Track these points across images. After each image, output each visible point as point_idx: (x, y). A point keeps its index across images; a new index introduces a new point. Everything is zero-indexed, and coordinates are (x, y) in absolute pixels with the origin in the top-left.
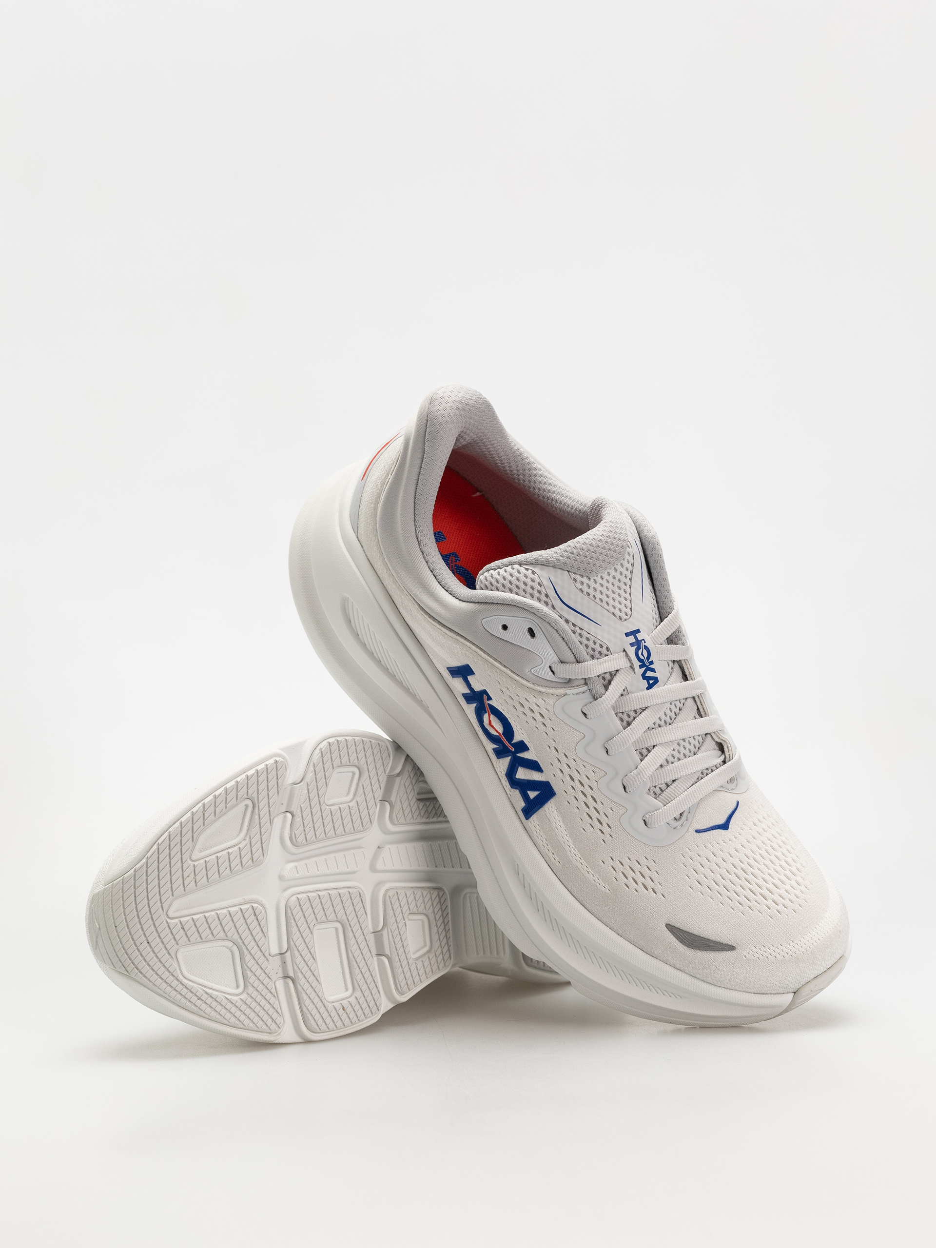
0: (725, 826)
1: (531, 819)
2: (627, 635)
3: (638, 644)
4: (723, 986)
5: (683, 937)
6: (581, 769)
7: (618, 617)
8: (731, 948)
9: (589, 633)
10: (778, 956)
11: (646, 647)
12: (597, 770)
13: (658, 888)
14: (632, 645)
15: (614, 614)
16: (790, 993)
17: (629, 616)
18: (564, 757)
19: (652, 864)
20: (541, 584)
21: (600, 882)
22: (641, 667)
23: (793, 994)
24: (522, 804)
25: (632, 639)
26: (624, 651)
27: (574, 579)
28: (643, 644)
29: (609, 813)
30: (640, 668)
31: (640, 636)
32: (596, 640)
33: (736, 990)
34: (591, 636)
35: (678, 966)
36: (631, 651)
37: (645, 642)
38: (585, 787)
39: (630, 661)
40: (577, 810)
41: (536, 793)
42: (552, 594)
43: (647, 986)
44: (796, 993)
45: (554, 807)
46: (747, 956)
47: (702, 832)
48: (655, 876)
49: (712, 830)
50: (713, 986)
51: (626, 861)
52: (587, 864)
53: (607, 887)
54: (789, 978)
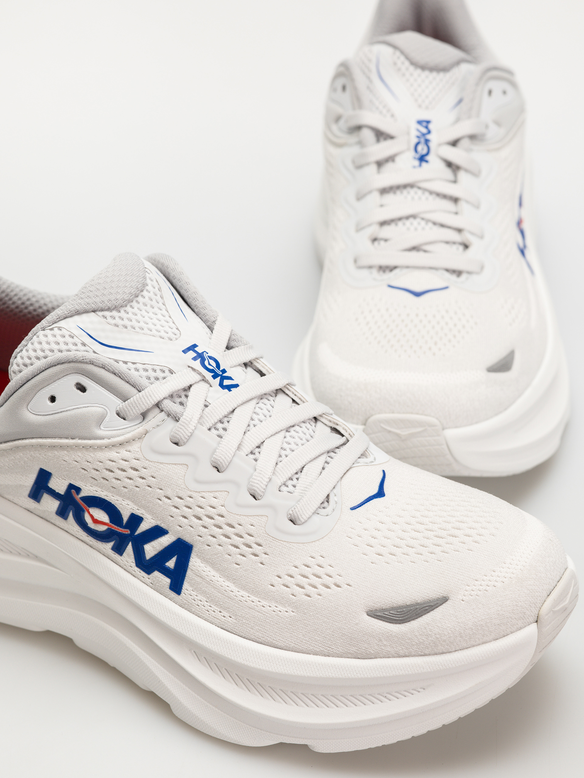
0: (380, 493)
1: (184, 590)
2: (185, 351)
3: (201, 357)
4: (458, 648)
5: (390, 616)
6: (202, 502)
7: (168, 339)
8: (445, 600)
9: (144, 364)
10: (496, 584)
11: (211, 358)
12: (217, 494)
13: (339, 580)
14: (195, 359)
15: (161, 337)
16: (531, 623)
17: (179, 335)
18: (179, 500)
19: (321, 561)
20: (72, 335)
21: (280, 608)
22: (214, 377)
23: (536, 623)
24: (167, 581)
25: (192, 354)
26: (189, 367)
27: (103, 316)
28: (205, 355)
29: (252, 530)
30: (214, 379)
31: (199, 350)
32: (155, 367)
33: (474, 646)
34: (147, 365)
35: (401, 653)
36: (197, 364)
37: (207, 353)
38: (215, 518)
39: (200, 374)
40: (220, 547)
41: (174, 559)
42: (88, 340)
43: (383, 696)
44: (538, 621)
45: (199, 561)
46: (464, 598)
47: (357, 508)
48: (329, 570)
49: (368, 501)
50: (448, 654)
51: (293, 571)
52: (258, 598)
53: (290, 609)
54: (520, 603)
